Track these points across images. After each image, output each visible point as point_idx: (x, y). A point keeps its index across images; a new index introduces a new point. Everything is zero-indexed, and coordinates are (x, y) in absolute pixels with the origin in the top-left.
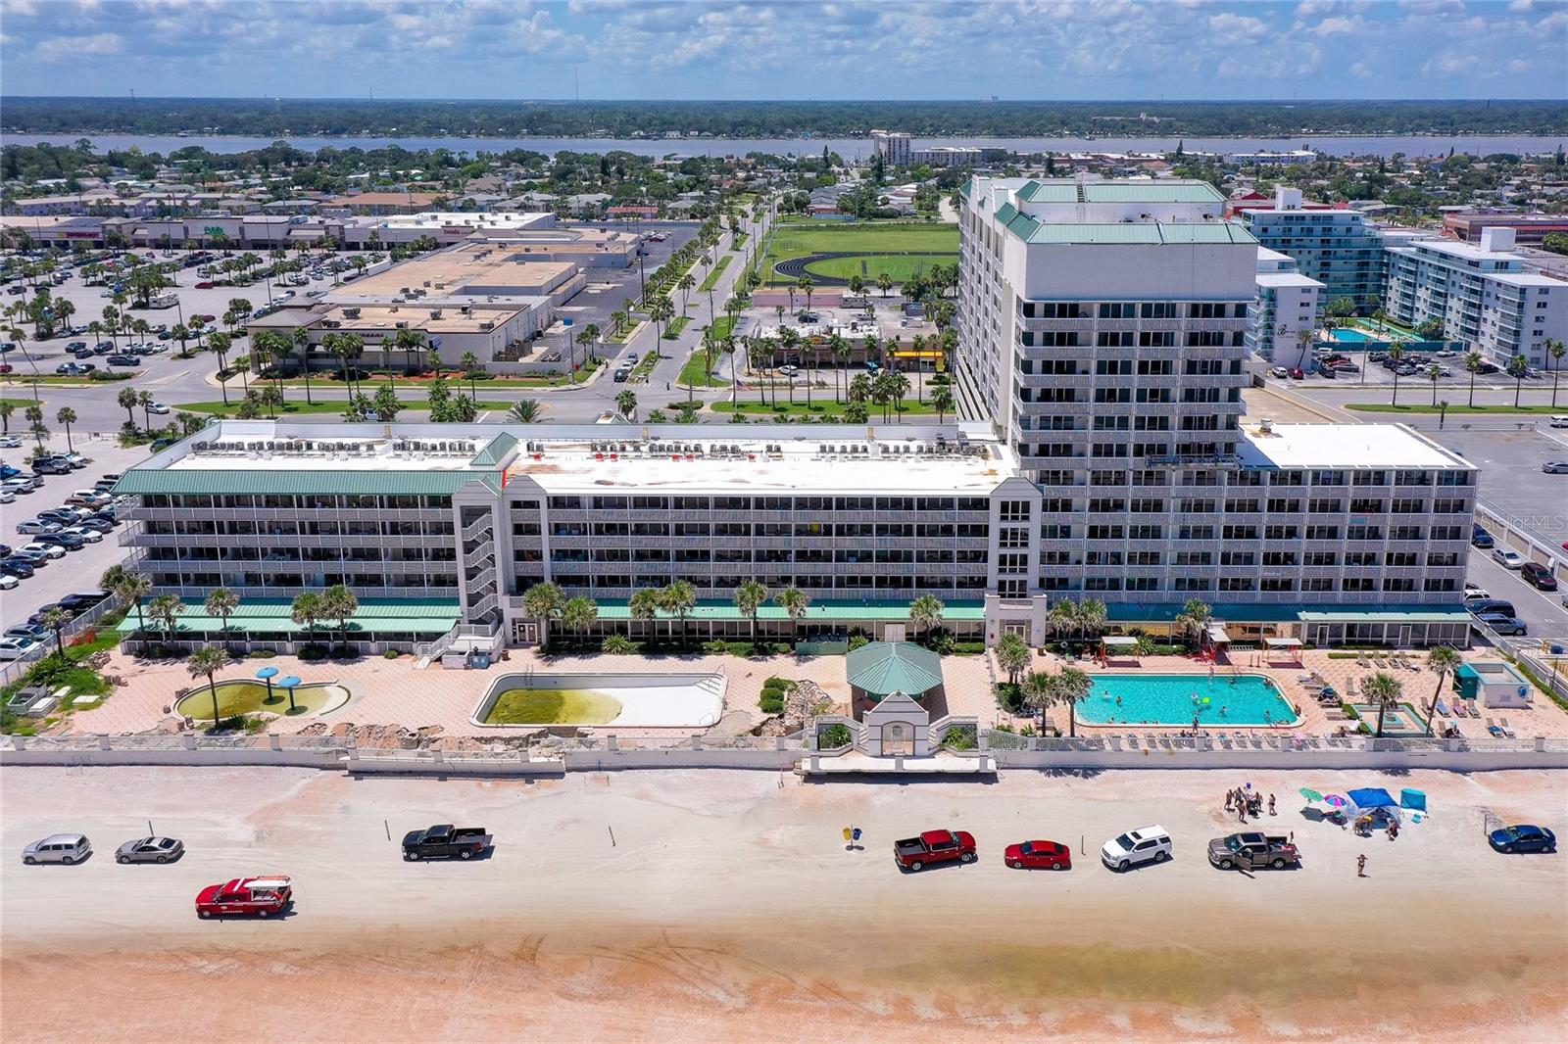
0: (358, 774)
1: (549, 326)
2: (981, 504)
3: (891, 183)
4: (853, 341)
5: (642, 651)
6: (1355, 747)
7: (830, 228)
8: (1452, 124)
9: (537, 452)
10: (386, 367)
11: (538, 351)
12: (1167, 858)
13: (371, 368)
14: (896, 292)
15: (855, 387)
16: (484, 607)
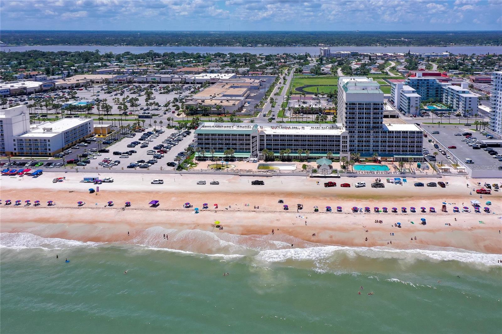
0: (241, 176)
1: (244, 104)
2: (339, 136)
3: (325, 64)
4: (316, 108)
5: (281, 161)
6: (398, 174)
7: (308, 78)
8: (498, 42)
9: (262, 127)
10: (213, 113)
11: (244, 110)
12: (365, 186)
13: (210, 113)
14: (326, 96)
15: (316, 118)
16: (255, 153)
